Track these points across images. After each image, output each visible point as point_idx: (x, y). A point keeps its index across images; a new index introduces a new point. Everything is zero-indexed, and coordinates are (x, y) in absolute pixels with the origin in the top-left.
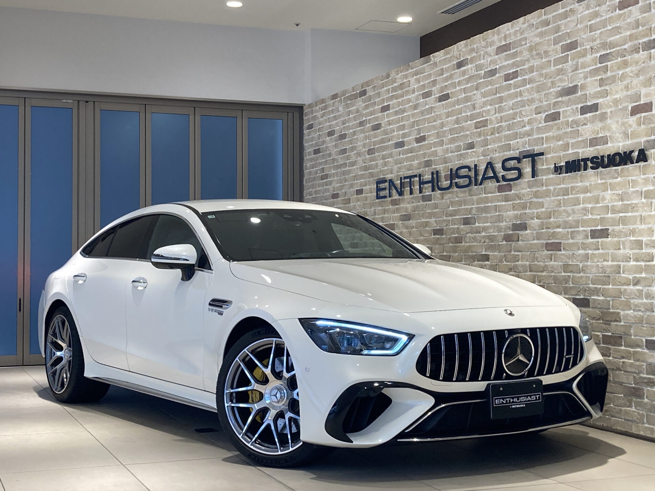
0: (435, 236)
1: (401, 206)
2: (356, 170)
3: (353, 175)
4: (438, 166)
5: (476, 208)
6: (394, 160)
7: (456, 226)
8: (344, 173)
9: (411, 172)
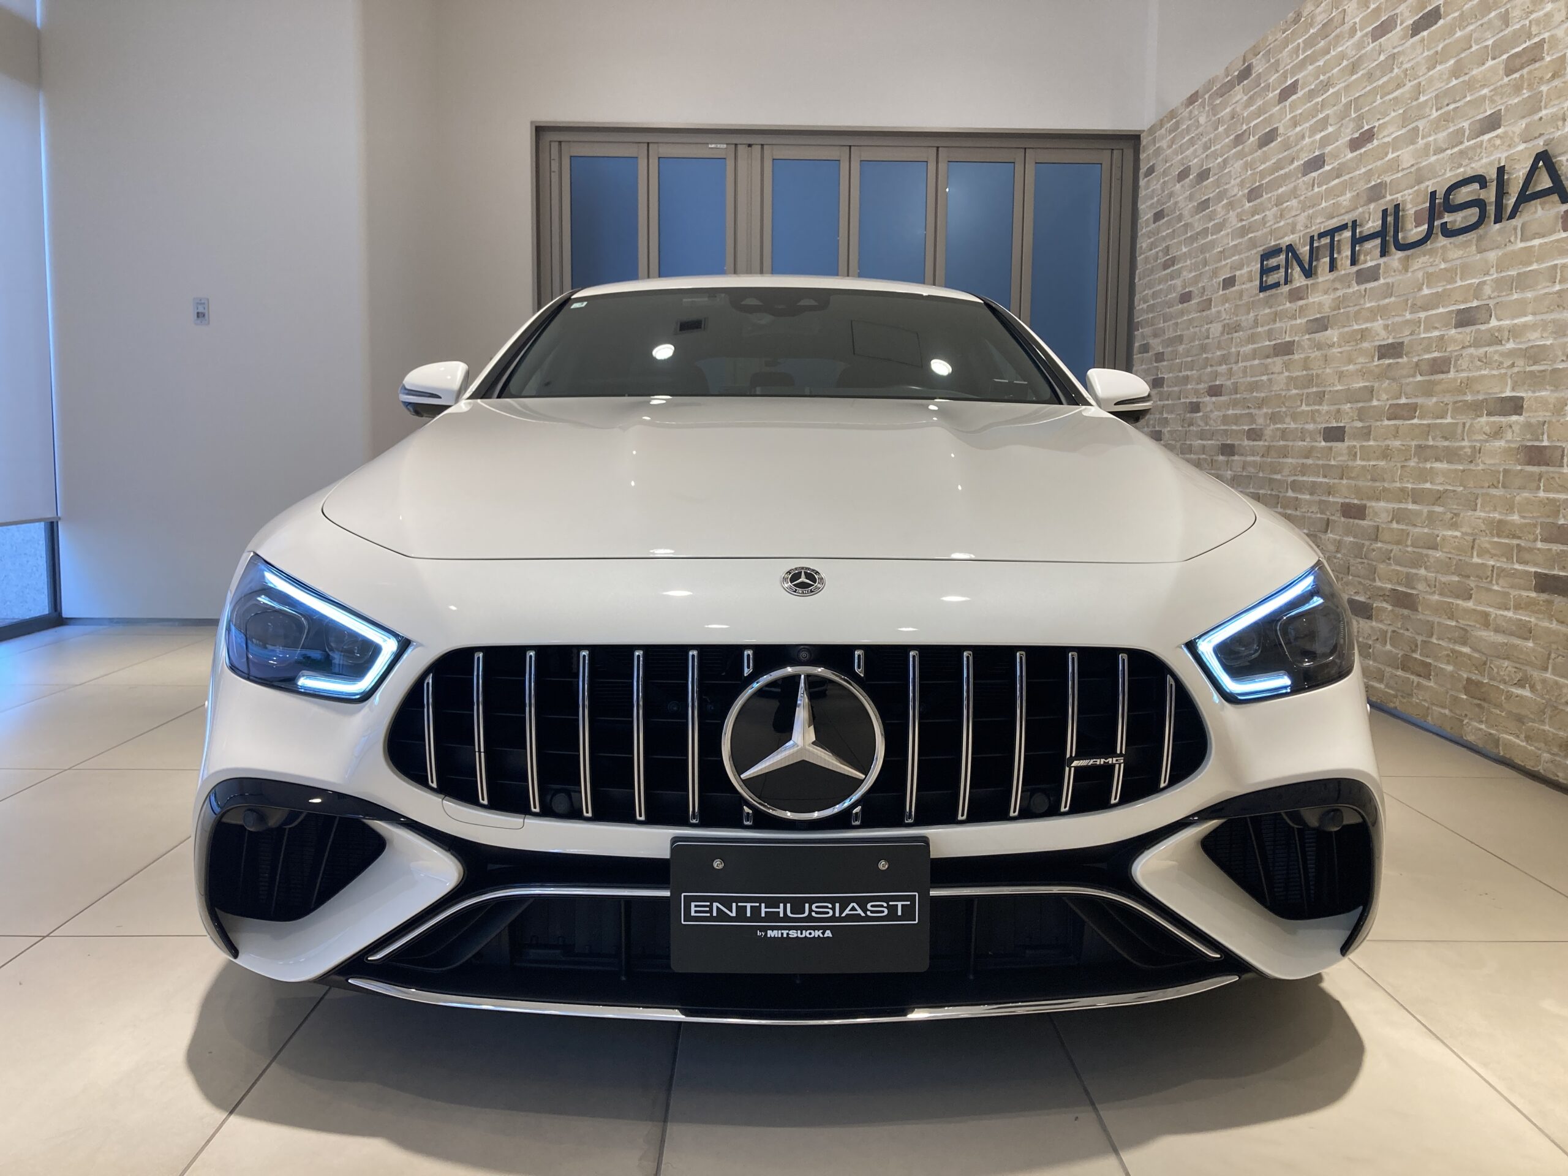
0: (1381, 362)
1: (1311, 300)
2: (1226, 239)
3: (1219, 250)
4: (1399, 195)
5: (1497, 281)
6: (1299, 202)
7: (1436, 333)
8: (1203, 249)
9: (1335, 220)
